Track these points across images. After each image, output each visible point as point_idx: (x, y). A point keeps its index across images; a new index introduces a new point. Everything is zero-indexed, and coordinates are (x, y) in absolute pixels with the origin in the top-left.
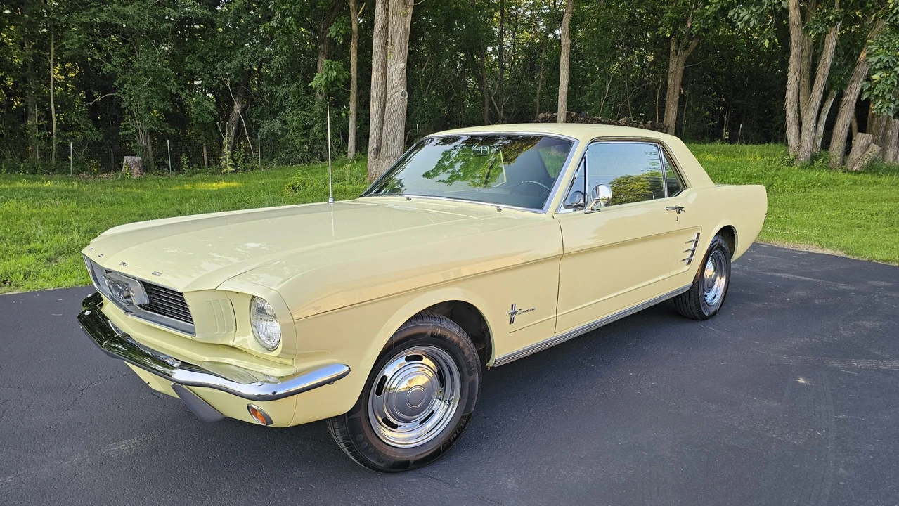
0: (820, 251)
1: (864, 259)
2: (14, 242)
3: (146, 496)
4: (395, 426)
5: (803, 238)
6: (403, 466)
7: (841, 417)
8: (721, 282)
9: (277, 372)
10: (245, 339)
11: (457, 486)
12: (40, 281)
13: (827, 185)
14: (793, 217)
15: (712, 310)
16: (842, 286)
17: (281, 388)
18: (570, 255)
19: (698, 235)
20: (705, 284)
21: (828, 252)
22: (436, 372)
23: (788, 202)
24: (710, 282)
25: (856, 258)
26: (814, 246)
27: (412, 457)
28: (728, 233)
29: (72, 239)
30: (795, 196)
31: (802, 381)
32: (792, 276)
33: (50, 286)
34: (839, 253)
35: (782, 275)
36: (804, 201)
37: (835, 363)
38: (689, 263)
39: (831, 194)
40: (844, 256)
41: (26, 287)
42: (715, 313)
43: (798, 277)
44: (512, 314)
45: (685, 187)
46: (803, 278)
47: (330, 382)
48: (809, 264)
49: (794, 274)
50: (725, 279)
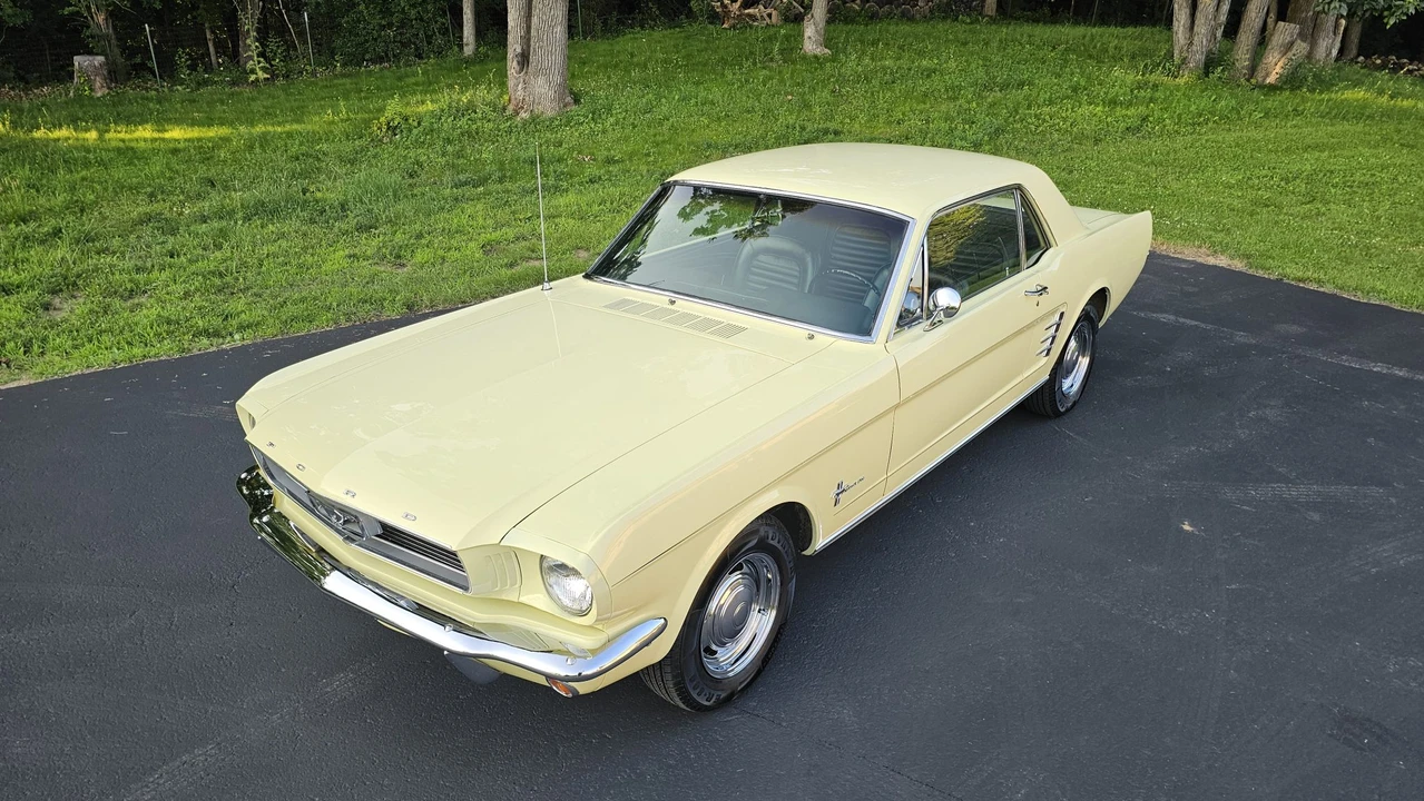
0: (1211, 261)
1: (1272, 277)
5: (1191, 234)
7: (1234, 587)
8: (1084, 362)
9: (587, 641)
11: (784, 724)
14: (1175, 186)
15: (1072, 400)
16: (1241, 337)
18: (908, 400)
19: (1062, 314)
20: (1064, 370)
21: (1222, 261)
22: (751, 585)
23: (1168, 153)
24: (1071, 364)
25: (1260, 273)
26: (1203, 250)
28: (1101, 297)
30: (1179, 142)
31: (1187, 527)
32: (1172, 317)
34: (1239, 265)
35: (1159, 315)
37: (1229, 494)
38: (1047, 354)
39: (1230, 137)
40: (1244, 269)
43: (1182, 320)
44: (838, 494)
45: (1048, 246)
46: (1188, 322)
48: (1196, 289)
49: (1176, 313)
50: (1088, 360)
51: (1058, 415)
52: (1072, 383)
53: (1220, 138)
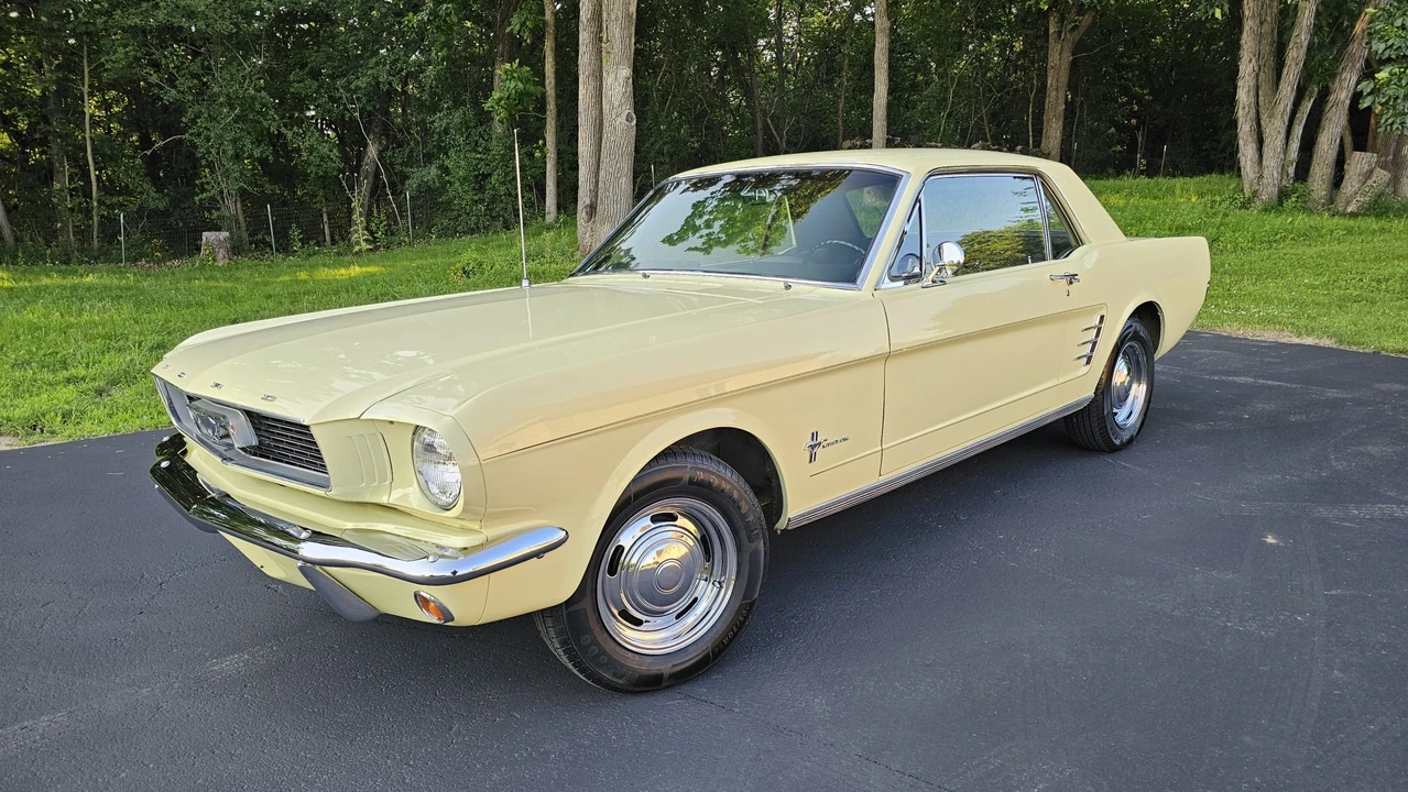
0: (1296, 341)
1: (1367, 350)
2: (43, 367)
3: (267, 736)
4: (638, 623)
5: (1268, 321)
6: (652, 682)
7: (1334, 592)
8: (1139, 392)
9: (459, 541)
10: (406, 494)
11: (736, 710)
12: (87, 425)
13: (1305, 236)
14: (1251, 288)
15: (1126, 436)
16: (1332, 393)
17: (465, 564)
18: (901, 354)
19: (1102, 317)
20: (1114, 394)
21: (1309, 341)
22: (699, 538)
23: (1243, 265)
24: (1122, 392)
25: (1354, 348)
26: (1286, 333)
27: (666, 668)
29: (131, 360)
30: (1254, 256)
31: (1270, 540)
32: (1252, 380)
33: (103, 432)
34: (1326, 342)
35: (1235, 378)
36: (1269, 263)
37: (1323, 511)
38: (1088, 363)
39: (1312, 251)
40: (1335, 346)
41: (66, 434)
42: (1130, 441)
43: (1261, 381)
44: (813, 447)
45: (1079, 242)
46: (1270, 382)
47: (538, 554)
48: (1279, 360)
49: (1255, 377)
50: (1145, 387)
51: (1114, 449)
52: (1129, 413)
53: (1300, 252)
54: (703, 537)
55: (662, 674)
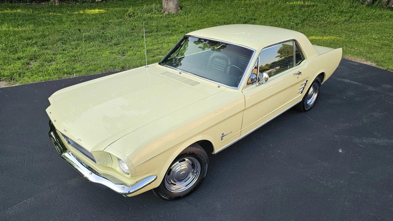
0: (365, 63)
1: (384, 69)
2: (11, 52)
4: (176, 184)
5: (360, 54)
7: (352, 172)
8: (315, 96)
11: (198, 207)
12: (25, 78)
13: (378, 18)
14: (357, 39)
16: (370, 88)
17: (131, 189)
18: (248, 108)
19: (307, 81)
20: (308, 96)
21: (369, 63)
22: (191, 164)
23: (357, 28)
25: (381, 67)
26: (363, 59)
28: (322, 75)
29: (35, 51)
30: (361, 25)
31: (340, 151)
32: (349, 81)
33: (30, 82)
34: (374, 65)
35: (345, 80)
36: (364, 28)
37: (356, 140)
38: (301, 93)
39: (378, 24)
40: (375, 66)
41: (21, 82)
42: (311, 108)
43: (352, 82)
44: (222, 137)
45: (304, 59)
46: (354, 82)
48: (359, 72)
49: (350, 80)
50: (317, 94)
51: (306, 111)
52: (311, 101)
53: (374, 24)
54: (192, 164)
55: (181, 196)
